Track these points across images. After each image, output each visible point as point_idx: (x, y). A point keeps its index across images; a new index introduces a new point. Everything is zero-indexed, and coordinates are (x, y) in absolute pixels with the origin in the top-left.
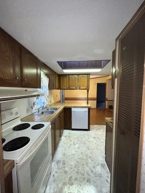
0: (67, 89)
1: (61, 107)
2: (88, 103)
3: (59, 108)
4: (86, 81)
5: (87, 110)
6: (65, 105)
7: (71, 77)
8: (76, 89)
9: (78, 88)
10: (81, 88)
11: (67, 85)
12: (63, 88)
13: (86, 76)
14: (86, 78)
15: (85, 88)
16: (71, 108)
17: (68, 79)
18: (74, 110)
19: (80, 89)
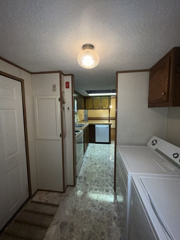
0: (91, 109)
1: (86, 124)
2: (109, 122)
3: (85, 124)
4: (108, 102)
5: (108, 126)
6: (90, 123)
7: (95, 99)
8: (99, 109)
9: (101, 108)
10: (104, 108)
11: (92, 106)
12: (88, 108)
13: (108, 97)
14: (108, 100)
15: (106, 108)
16: (95, 125)
17: (92, 100)
18: (97, 126)
19: (102, 109)
